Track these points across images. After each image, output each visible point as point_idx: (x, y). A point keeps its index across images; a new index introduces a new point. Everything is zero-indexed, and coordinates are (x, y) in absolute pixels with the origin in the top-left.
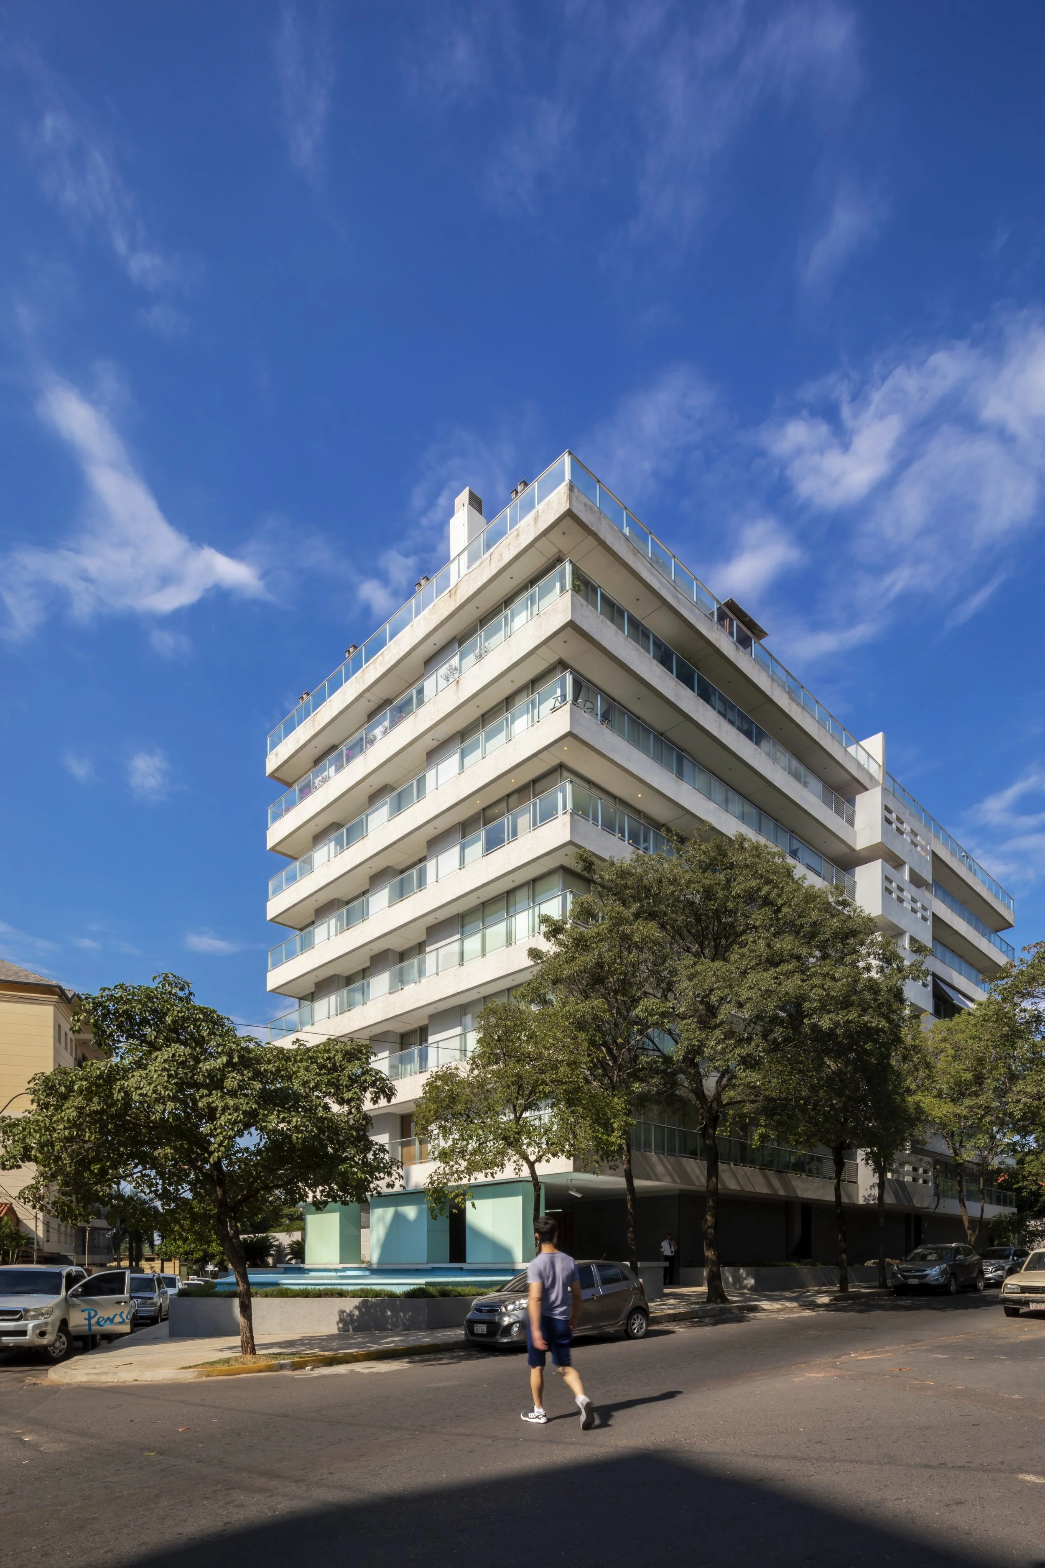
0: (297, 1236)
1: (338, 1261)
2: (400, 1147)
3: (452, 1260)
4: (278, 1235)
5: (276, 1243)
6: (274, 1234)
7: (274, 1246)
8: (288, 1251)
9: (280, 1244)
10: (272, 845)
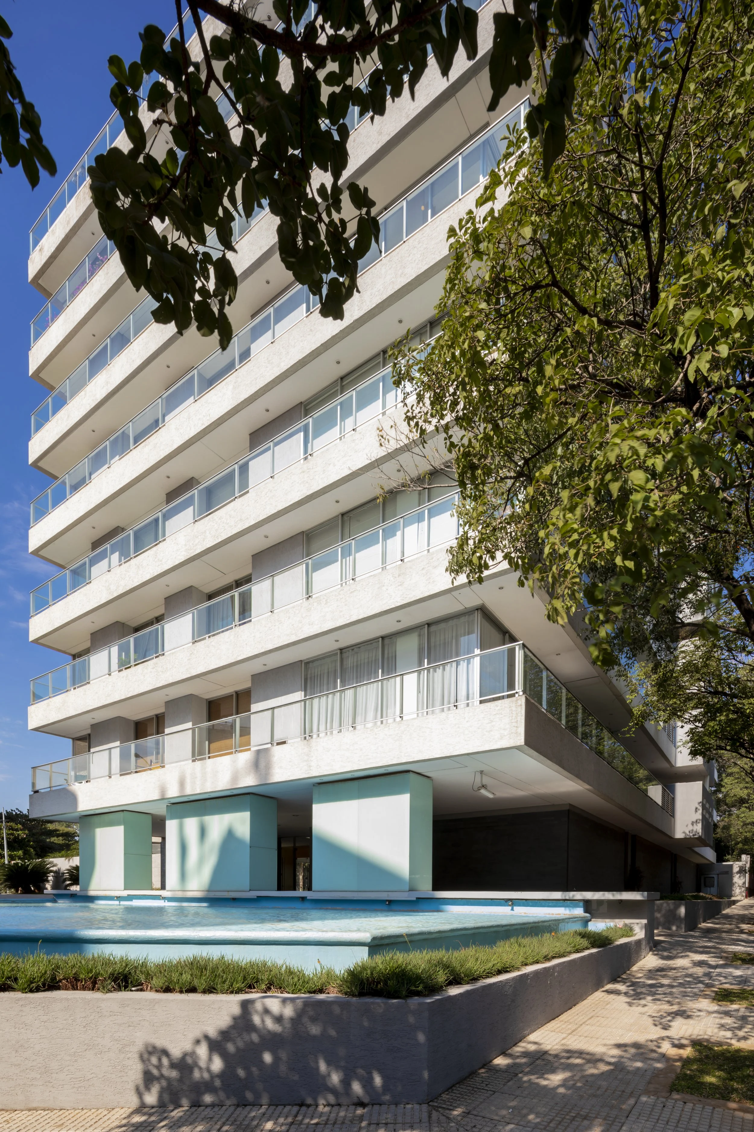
0: (76, 861)
1: (123, 888)
2: (207, 743)
3: (280, 887)
4: (55, 860)
5: (54, 869)
6: (51, 860)
7: (52, 871)
8: (67, 876)
9: (59, 870)
10: (35, 368)
